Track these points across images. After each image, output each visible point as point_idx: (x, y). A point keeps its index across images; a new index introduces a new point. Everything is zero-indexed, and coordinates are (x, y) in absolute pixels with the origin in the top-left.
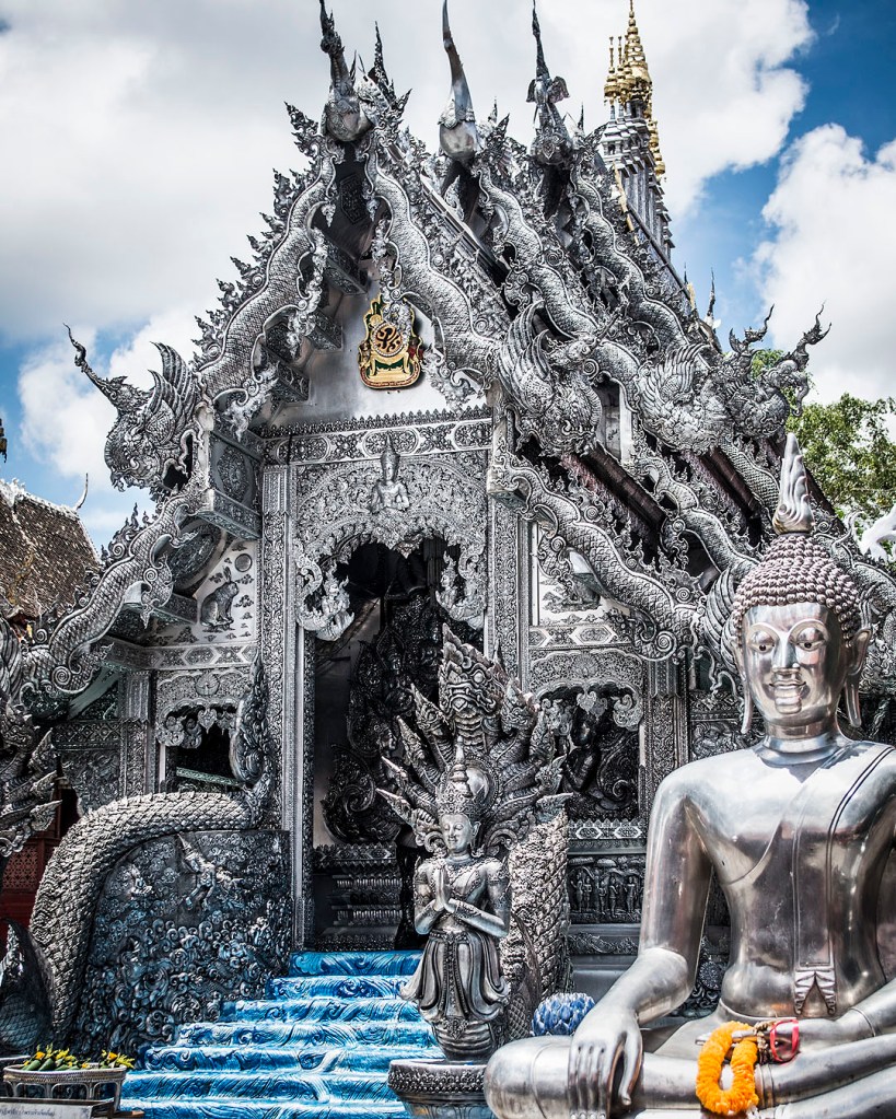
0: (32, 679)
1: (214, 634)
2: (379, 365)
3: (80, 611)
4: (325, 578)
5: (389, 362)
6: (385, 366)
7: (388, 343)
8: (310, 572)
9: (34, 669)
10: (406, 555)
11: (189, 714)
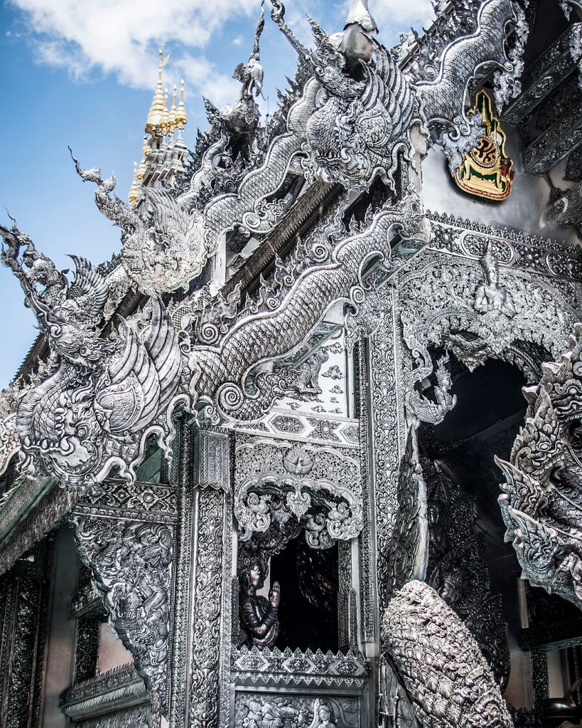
0: (192, 391)
1: (298, 401)
2: (473, 172)
3: (266, 314)
4: (436, 368)
5: (484, 172)
6: (479, 175)
7: (485, 154)
8: (421, 357)
9: (197, 376)
10: (471, 369)
11: (275, 494)
